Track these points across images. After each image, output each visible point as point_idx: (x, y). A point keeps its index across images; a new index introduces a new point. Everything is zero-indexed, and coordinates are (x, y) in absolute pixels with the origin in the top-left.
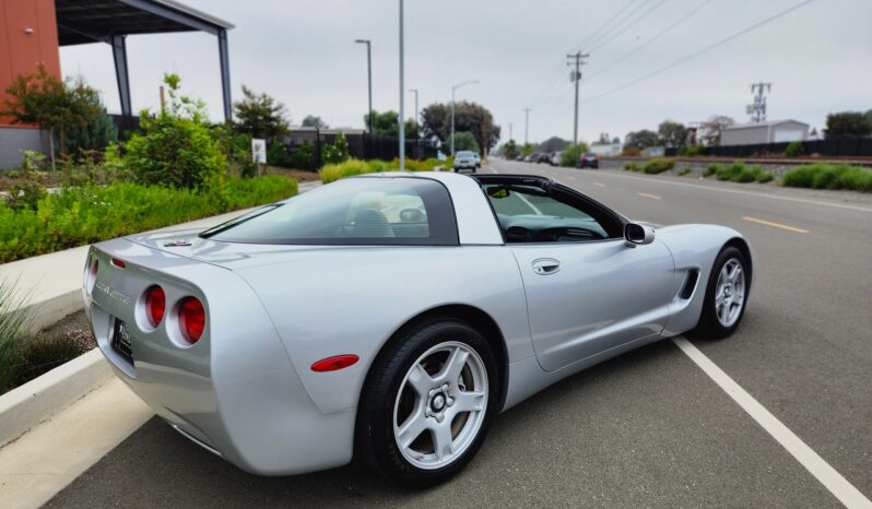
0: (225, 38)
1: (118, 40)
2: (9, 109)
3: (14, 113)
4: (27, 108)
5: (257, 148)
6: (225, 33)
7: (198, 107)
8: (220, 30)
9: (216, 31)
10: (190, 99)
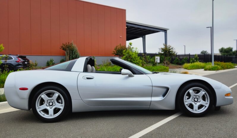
0: (167, 33)
1: (144, 37)
2: (114, 53)
3: (115, 54)
4: (117, 53)
5: (157, 59)
6: (167, 31)
7: (136, 49)
8: (165, 31)
9: (164, 31)
10: (134, 47)
